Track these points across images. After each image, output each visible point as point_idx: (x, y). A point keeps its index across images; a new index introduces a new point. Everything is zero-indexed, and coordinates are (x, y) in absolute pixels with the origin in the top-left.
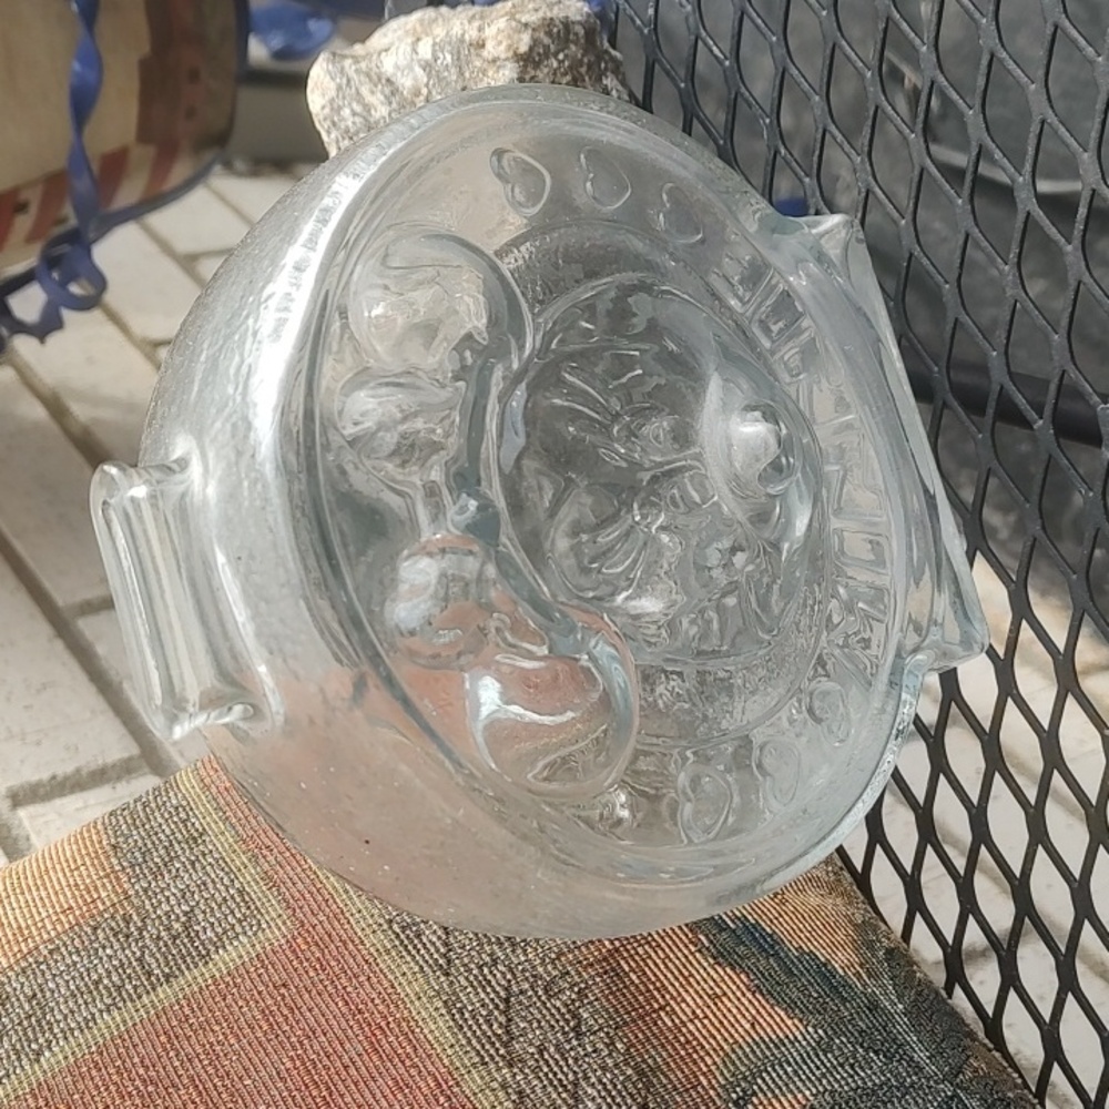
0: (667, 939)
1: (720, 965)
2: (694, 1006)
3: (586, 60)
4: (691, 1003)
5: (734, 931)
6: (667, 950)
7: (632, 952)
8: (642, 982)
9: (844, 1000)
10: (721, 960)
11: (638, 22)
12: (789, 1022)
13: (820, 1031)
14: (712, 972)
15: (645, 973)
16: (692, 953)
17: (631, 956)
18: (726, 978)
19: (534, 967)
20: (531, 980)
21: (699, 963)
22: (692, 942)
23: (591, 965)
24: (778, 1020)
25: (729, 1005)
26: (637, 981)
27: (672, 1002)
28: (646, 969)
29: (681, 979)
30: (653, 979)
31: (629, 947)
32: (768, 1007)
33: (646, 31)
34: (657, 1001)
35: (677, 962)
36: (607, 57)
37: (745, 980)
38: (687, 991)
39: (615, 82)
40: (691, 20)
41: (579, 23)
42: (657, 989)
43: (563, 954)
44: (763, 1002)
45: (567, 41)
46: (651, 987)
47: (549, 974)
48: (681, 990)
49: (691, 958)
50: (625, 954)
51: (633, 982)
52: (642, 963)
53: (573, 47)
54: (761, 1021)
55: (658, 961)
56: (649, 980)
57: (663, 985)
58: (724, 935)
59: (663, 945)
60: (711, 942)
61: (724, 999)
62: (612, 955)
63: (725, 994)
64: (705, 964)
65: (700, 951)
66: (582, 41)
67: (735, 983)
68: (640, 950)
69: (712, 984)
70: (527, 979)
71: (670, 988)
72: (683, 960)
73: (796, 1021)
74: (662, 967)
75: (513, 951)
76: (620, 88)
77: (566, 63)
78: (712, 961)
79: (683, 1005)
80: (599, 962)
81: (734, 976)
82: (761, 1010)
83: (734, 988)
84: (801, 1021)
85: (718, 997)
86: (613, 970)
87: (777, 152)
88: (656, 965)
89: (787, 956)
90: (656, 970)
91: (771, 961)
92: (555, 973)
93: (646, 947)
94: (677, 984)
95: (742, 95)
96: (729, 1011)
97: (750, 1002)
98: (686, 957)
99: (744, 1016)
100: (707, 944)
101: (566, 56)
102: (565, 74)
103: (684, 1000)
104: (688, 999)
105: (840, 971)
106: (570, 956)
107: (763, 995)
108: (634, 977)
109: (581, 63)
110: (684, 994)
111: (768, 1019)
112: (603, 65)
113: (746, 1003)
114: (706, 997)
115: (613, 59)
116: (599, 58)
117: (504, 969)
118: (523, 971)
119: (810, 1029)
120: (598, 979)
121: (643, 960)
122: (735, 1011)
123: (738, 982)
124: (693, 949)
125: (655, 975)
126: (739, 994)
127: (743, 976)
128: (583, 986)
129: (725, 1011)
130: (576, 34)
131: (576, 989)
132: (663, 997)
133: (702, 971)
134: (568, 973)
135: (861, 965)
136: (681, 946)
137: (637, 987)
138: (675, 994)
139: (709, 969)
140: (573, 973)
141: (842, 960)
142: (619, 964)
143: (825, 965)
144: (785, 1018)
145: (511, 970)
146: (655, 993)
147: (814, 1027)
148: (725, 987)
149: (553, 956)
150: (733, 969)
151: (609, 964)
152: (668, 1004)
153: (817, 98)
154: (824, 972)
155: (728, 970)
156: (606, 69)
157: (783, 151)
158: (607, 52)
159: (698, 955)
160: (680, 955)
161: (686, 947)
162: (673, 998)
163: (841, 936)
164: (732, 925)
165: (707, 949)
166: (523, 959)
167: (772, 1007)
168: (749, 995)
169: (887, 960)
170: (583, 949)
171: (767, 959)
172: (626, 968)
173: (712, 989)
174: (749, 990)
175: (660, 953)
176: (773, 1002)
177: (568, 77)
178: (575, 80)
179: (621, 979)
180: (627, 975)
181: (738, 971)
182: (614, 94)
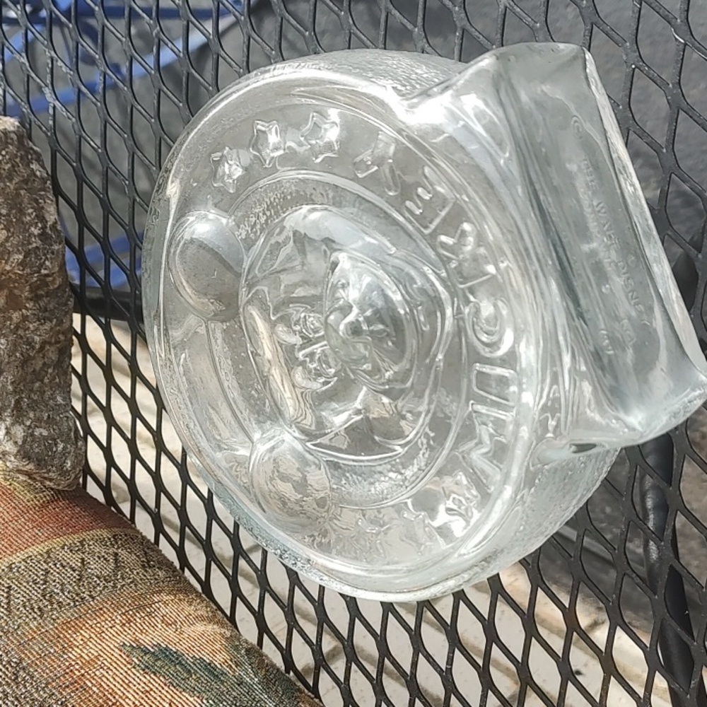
0: (114, 664)
1: (147, 673)
2: (134, 700)
3: (19, 154)
4: (132, 698)
5: (153, 653)
6: (114, 670)
7: (93, 675)
8: (100, 691)
9: (222, 682)
10: (147, 670)
11: (44, 129)
12: (191, 699)
13: (210, 701)
14: (143, 679)
15: (101, 686)
16: (129, 669)
17: (92, 677)
18: (152, 681)
19: (32, 695)
20: (31, 702)
21: (135, 675)
22: (128, 663)
23: (68, 687)
24: (185, 699)
25: (155, 695)
26: (97, 691)
27: (120, 700)
28: (102, 683)
29: (124, 685)
30: (107, 688)
31: (90, 672)
32: (178, 693)
33: (49, 134)
34: (111, 700)
35: (121, 676)
36: (31, 152)
37: (163, 680)
38: (128, 692)
39: (38, 166)
40: (76, 126)
41: (14, 132)
42: (111, 694)
43: (50, 683)
44: (175, 691)
45: (7, 143)
46: (106, 693)
47: (41, 696)
48: (125, 692)
49: (129, 672)
50: (88, 677)
51: (94, 692)
52: (99, 680)
53: (11, 147)
54: (175, 701)
55: (109, 677)
56: (104, 689)
57: (113, 690)
58: (148, 656)
59: (111, 667)
60: (140, 661)
61: (152, 693)
62: (80, 679)
63: (151, 690)
64: (138, 675)
65: (134, 667)
66: (16, 143)
67: (156, 682)
68: (97, 673)
69: (144, 685)
70: (28, 702)
71: (118, 692)
72: (124, 674)
73: (196, 698)
74: (112, 680)
75: (17, 688)
76: (41, 169)
77: (7, 157)
78: (142, 672)
79: (127, 700)
80: (72, 684)
81: (157, 679)
82: (174, 695)
83: (157, 685)
84: (198, 697)
85: (147, 692)
86: (82, 687)
87: (134, 200)
88: (108, 679)
89: (186, 663)
90: (108, 683)
91: (177, 667)
92: (45, 695)
93: (101, 670)
94: (122, 689)
95: (111, 168)
96: (155, 699)
97: (167, 692)
98: (126, 672)
99: (164, 700)
100: (138, 663)
101: (7, 152)
102: (7, 163)
103: (127, 697)
104: (130, 696)
105: (219, 666)
106: (54, 684)
107: (175, 687)
108: (95, 689)
109: (16, 156)
110: (127, 694)
111: (179, 700)
112: (30, 157)
113: (165, 693)
114: (140, 694)
115: (36, 152)
116: (27, 153)
117: (13, 699)
118: (25, 698)
119: (205, 701)
120: (73, 694)
121: (100, 678)
122: (158, 698)
123: (159, 682)
124: (129, 666)
125: (108, 686)
126: (160, 688)
127: (161, 678)
128: (63, 700)
129: (153, 699)
130: (12, 139)
131: (59, 703)
132: (114, 697)
133: (136, 679)
134: (53, 694)
135: (231, 661)
136: (122, 666)
137: (97, 695)
138: (121, 694)
139: (141, 677)
140: (57, 693)
141: (220, 659)
142: (85, 683)
143: (209, 664)
144: (189, 697)
145: (17, 699)
146: (109, 696)
147: (207, 699)
148: (151, 686)
149: (43, 685)
150: (155, 675)
151: (79, 684)
152: (118, 701)
153: (154, 168)
154: (210, 668)
155: (152, 675)
156: (32, 159)
157: (138, 199)
158: (32, 149)
159: (133, 670)
160: (122, 671)
161: (125, 666)
162: (120, 697)
163: (218, 646)
164: (152, 650)
165: (139, 666)
166: (24, 691)
167: (180, 692)
168: (166, 688)
169: (246, 655)
170: (62, 678)
171: (175, 666)
172: (90, 685)
173: (143, 688)
174: (165, 685)
175: (110, 672)
176: (180, 690)
177: (9, 165)
178: (13, 166)
179: (87, 692)
180: (90, 688)
181: (158, 675)
182: (38, 173)
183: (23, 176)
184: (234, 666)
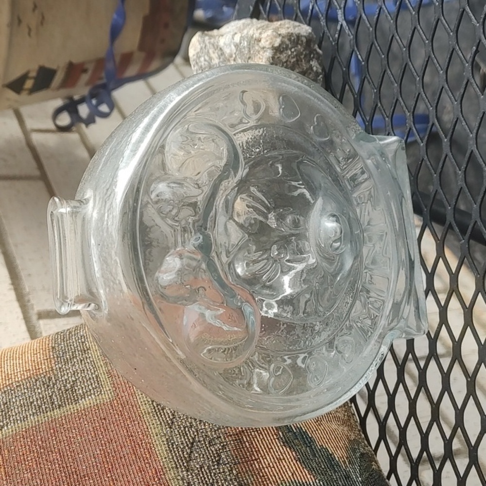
0: (266, 431)
1: (285, 446)
2: (270, 462)
3: (304, 53)
4: (269, 460)
5: (295, 433)
6: (264, 436)
7: (249, 434)
8: (250, 447)
9: (335, 471)
10: (286, 444)
12: (309, 476)
13: (321, 483)
14: (281, 449)
15: (252, 443)
16: (274, 439)
18: (286, 452)
19: (207, 432)
20: (204, 437)
21: (277, 444)
22: (275, 434)
23: (231, 436)
24: (304, 474)
25: (285, 464)
26: (248, 446)
27: (261, 458)
28: (253, 442)
29: (267, 449)
30: (255, 446)
31: (248, 431)
32: (301, 468)
33: (334, 43)
34: (255, 456)
35: (267, 441)
36: (315, 52)
37: (294, 455)
38: (268, 455)
39: (316, 63)
40: (352, 42)
41: (305, 37)
42: (256, 451)
43: (220, 429)
44: (300, 465)
45: (298, 43)
46: (254, 450)
47: (212, 436)
48: (266, 454)
49: (273, 441)
50: (246, 434)
51: (246, 446)
52: (252, 439)
53: (299, 47)
54: (297, 473)
55: (259, 439)
56: (254, 446)
57: (259, 450)
58: (290, 434)
59: (263, 433)
60: (284, 436)
61: (283, 461)
62: (240, 434)
63: (284, 459)
64: (279, 445)
65: (278, 439)
66: (304, 44)
67: (289, 455)
68: (253, 433)
69: (280, 454)
70: (203, 436)
71: (261, 452)
73: (312, 476)
74: (260, 442)
75: (200, 423)
76: (318, 66)
77: (295, 53)
78: (282, 444)
79: (265, 460)
80: (234, 435)
81: (290, 453)
82: (298, 469)
83: (289, 457)
84: (314, 477)
85: (281, 459)
86: (239, 439)
87: (377, 105)
88: (258, 441)
89: (315, 448)
90: (257, 443)
91: (308, 449)
92: (215, 436)
93: (256, 432)
94: (265, 451)
95: (367, 78)
96: (284, 466)
97: (294, 464)
98: (271, 440)
99: (290, 470)
100: (282, 436)
101: (295, 50)
102: (293, 58)
103: (266, 458)
104: (268, 458)
105: (337, 459)
106: (223, 430)
107: (300, 463)
108: (247, 444)
109: (302, 53)
110: (267, 455)
111: (300, 473)
112: (312, 56)
113: (292, 465)
114: (276, 459)
115: (318, 53)
116: (311, 52)
117: (194, 430)
118: (202, 432)
119: (317, 481)
120: (232, 442)
121: (253, 438)
122: (286, 467)
123: (291, 455)
124: (275, 437)
125: (257, 445)
126: (290, 460)
127: (294, 453)
128: (225, 444)
129: (282, 466)
130: (302, 41)
131: (222, 444)
133: (277, 447)
134: (220, 437)
135: (347, 458)
136: (271, 435)
137: (248, 449)
138: (263, 455)
139: (280, 447)
140: (222, 437)
141: (339, 454)
142: (242, 437)
143: (331, 455)
144: (307, 474)
145: (197, 431)
146: (255, 453)
147: (319, 480)
148: (285, 456)
149: (216, 429)
150: (290, 449)
151: (238, 437)
152: (259, 459)
153: (396, 85)
154: (330, 458)
155: (288, 449)
156: (313, 57)
157: (379, 105)
158: (315, 50)
160: (269, 438)
161: (273, 436)
162: (262, 457)
163: (341, 444)
164: (295, 431)
165: (281, 438)
166: (203, 427)
167: (303, 468)
168: (294, 461)
169: (360, 458)
170: (229, 428)
171: (306, 447)
172: (245, 440)
173: (279, 455)
174: (295, 459)
175: (261, 436)
176: (304, 466)
177: (295, 59)
178: (297, 61)
179: (242, 444)
180: (245, 442)
181: (292, 450)
182: (315, 69)
183: (303, 69)
184: (347, 462)
